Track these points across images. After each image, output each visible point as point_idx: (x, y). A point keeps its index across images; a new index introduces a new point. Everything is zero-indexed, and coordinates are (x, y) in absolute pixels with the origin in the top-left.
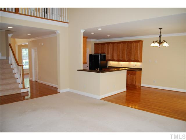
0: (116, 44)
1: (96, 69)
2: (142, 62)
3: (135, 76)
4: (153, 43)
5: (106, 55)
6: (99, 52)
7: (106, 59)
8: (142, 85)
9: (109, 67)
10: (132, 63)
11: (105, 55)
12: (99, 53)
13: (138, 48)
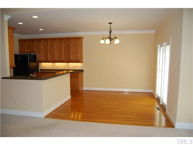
0: (49, 40)
1: (31, 75)
2: (83, 62)
3: (77, 79)
4: (103, 39)
5: (37, 56)
6: (26, 51)
7: (37, 60)
8: (85, 88)
9: (41, 70)
10: (71, 64)
11: (35, 55)
12: (26, 53)
13: (78, 46)
